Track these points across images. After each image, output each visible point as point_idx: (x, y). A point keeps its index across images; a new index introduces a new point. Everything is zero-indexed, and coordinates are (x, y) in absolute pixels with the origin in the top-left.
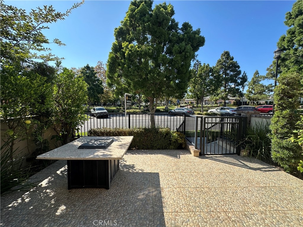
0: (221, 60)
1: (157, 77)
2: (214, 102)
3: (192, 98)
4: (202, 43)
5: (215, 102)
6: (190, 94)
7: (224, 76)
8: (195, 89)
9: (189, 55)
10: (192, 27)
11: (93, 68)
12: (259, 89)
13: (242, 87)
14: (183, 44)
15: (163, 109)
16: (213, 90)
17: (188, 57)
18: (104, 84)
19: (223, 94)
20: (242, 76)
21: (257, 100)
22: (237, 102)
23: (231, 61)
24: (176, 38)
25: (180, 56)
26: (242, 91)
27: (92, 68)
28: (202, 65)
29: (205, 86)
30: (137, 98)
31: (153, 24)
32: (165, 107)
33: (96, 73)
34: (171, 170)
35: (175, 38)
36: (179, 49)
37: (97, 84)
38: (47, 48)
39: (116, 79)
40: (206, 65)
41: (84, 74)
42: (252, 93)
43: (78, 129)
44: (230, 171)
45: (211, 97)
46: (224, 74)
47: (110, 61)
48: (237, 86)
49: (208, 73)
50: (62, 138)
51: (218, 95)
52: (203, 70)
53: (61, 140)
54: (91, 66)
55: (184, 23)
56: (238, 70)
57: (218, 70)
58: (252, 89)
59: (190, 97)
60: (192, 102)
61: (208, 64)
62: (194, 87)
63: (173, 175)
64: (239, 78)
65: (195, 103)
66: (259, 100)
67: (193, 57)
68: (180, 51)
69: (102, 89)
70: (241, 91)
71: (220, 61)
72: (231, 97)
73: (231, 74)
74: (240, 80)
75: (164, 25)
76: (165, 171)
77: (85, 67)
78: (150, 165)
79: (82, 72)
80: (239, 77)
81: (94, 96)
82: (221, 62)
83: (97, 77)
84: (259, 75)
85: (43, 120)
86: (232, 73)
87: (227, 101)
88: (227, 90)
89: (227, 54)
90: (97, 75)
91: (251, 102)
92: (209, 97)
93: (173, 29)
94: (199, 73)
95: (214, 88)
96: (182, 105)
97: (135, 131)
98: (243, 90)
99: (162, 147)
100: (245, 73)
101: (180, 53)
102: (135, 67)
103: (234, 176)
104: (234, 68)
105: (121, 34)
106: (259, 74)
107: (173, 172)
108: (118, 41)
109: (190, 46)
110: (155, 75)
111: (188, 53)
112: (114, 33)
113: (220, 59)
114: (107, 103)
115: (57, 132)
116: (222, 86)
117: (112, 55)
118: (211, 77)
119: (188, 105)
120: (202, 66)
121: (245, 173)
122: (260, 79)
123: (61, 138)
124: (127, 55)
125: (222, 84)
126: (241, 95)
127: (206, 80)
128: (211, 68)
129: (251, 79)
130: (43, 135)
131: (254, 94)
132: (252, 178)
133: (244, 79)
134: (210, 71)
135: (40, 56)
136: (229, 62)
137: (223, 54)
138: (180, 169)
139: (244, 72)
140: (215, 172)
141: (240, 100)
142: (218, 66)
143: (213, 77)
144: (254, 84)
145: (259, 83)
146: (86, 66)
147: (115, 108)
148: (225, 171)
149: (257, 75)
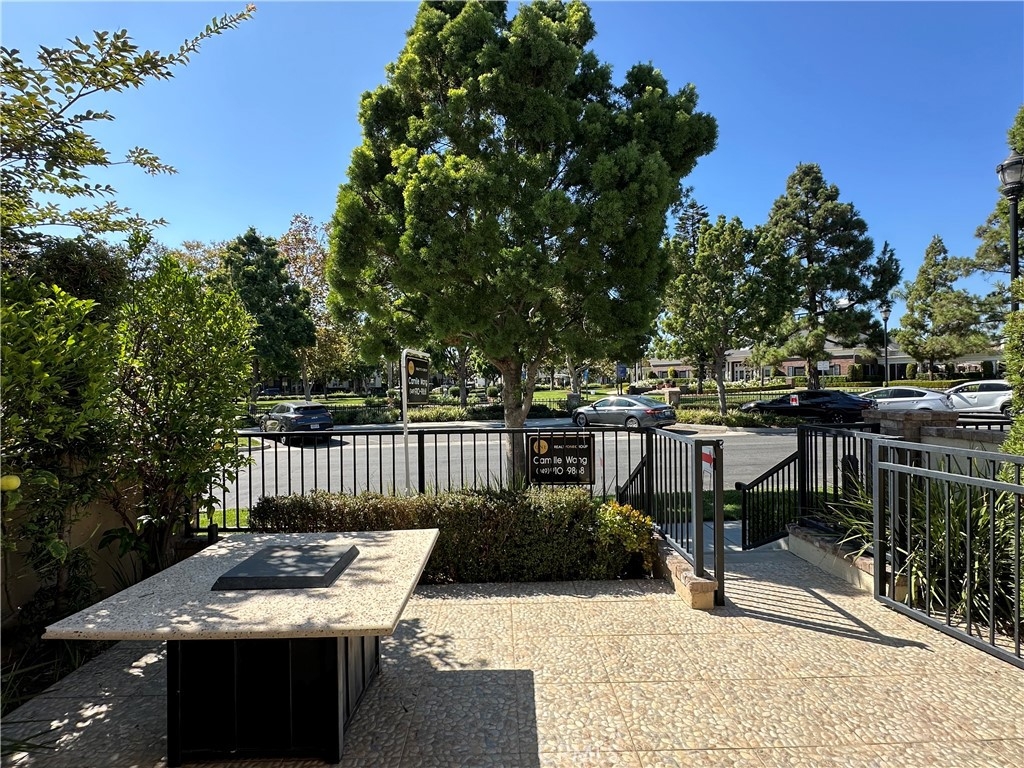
0: (790, 200)
1: (532, 282)
2: (768, 368)
3: (678, 357)
4: (705, 140)
5: (772, 370)
6: (670, 338)
7: (805, 263)
8: (687, 317)
9: (655, 195)
10: (665, 82)
11: (274, 244)
12: (952, 312)
13: (880, 306)
14: (634, 148)
15: (559, 402)
16: (764, 323)
17: (651, 198)
18: (318, 307)
19: (807, 338)
20: (880, 261)
21: (947, 358)
22: (865, 368)
23: (829, 204)
24: (603, 124)
25: (622, 199)
26: (883, 322)
27: (271, 243)
28: (713, 221)
29: (727, 305)
30: (453, 358)
31: (511, 77)
32: (570, 396)
33: (287, 261)
34: (596, 672)
35: (598, 125)
36: (615, 170)
37: (286, 308)
38: (98, 186)
39: (366, 289)
40: (729, 221)
41: (236, 267)
42: (923, 327)
43: (213, 499)
44: (844, 671)
45: (758, 350)
46: (804, 253)
47: (341, 220)
48: (862, 301)
49: (739, 254)
50: (143, 540)
51: (783, 340)
52: (718, 241)
53: (141, 551)
54: (266, 236)
55: (634, 67)
56: (862, 238)
57: (777, 240)
58: (923, 311)
59: (670, 353)
60: (678, 369)
61: (738, 220)
62: (685, 313)
63: (606, 695)
64: (868, 270)
65: (692, 375)
66: (955, 355)
67: (675, 197)
68: (622, 177)
69: (310, 327)
70: (877, 324)
71: (786, 205)
72: (841, 348)
73: (833, 256)
74: (873, 277)
75: (554, 80)
76: (574, 674)
77: (239, 238)
78: (510, 649)
79: (229, 262)
80: (864, 267)
81: (277, 354)
82: (788, 210)
83: (288, 278)
84: (949, 258)
85: (72, 470)
86: (835, 251)
87: (822, 366)
88: (821, 319)
89: (811, 177)
90: (289, 270)
91: (924, 366)
92: (747, 348)
93: (590, 89)
94: (701, 254)
95: (767, 315)
96: (637, 384)
97: (446, 504)
98: (886, 320)
99: (559, 570)
100: (891, 251)
101: (621, 184)
102: (444, 242)
103: (862, 696)
104: (845, 230)
105: (386, 115)
106: (945, 252)
107: (608, 681)
108: (374, 143)
109: (661, 159)
110: (525, 275)
111: (653, 187)
112: (361, 111)
113: (782, 197)
114: (330, 380)
115: (123, 515)
116: (797, 303)
117: (354, 197)
118: (752, 270)
119: (662, 383)
120: (711, 226)
121: (908, 680)
122: (951, 272)
123: (139, 539)
124: (409, 197)
125: (799, 294)
126: (879, 338)
127: (733, 283)
128: (750, 235)
129: (918, 272)
130: (69, 531)
131: (934, 334)
132: (941, 703)
133: (888, 275)
134: (747, 244)
135: (71, 214)
136: (820, 207)
137: (793, 178)
138: (635, 664)
139: (886, 245)
140: (784, 677)
141: (876, 360)
142: (776, 224)
143: (758, 269)
144: (930, 294)
145: (950, 288)
146: (246, 237)
147: (360, 402)
148: (824, 672)
149: (940, 258)
